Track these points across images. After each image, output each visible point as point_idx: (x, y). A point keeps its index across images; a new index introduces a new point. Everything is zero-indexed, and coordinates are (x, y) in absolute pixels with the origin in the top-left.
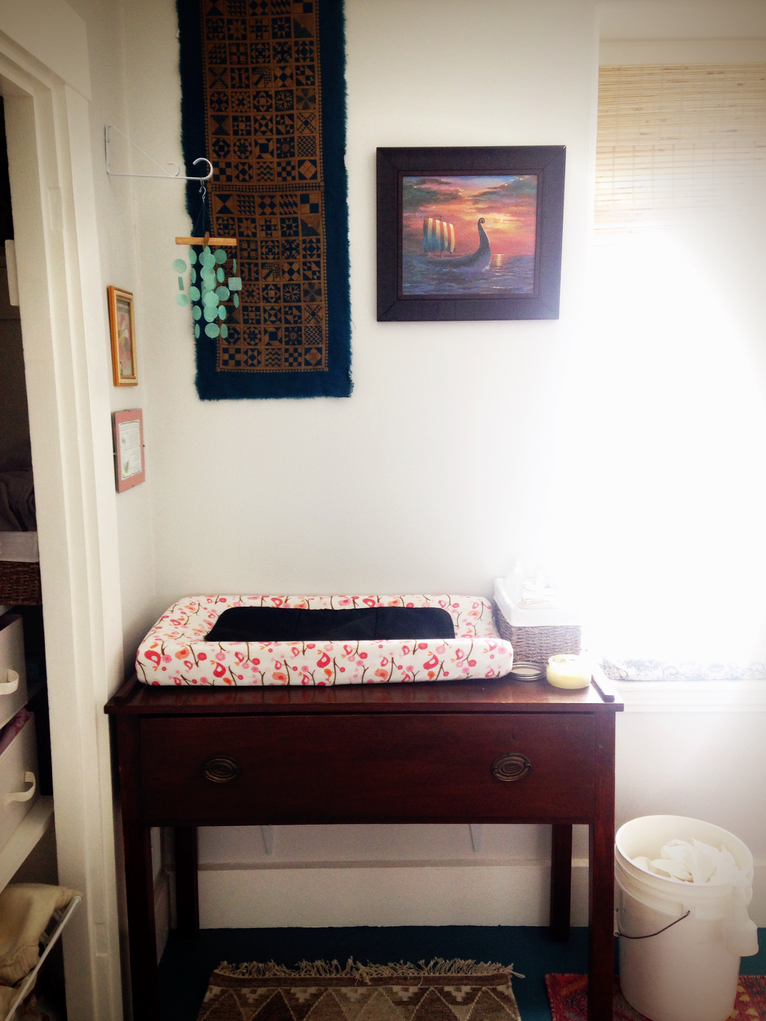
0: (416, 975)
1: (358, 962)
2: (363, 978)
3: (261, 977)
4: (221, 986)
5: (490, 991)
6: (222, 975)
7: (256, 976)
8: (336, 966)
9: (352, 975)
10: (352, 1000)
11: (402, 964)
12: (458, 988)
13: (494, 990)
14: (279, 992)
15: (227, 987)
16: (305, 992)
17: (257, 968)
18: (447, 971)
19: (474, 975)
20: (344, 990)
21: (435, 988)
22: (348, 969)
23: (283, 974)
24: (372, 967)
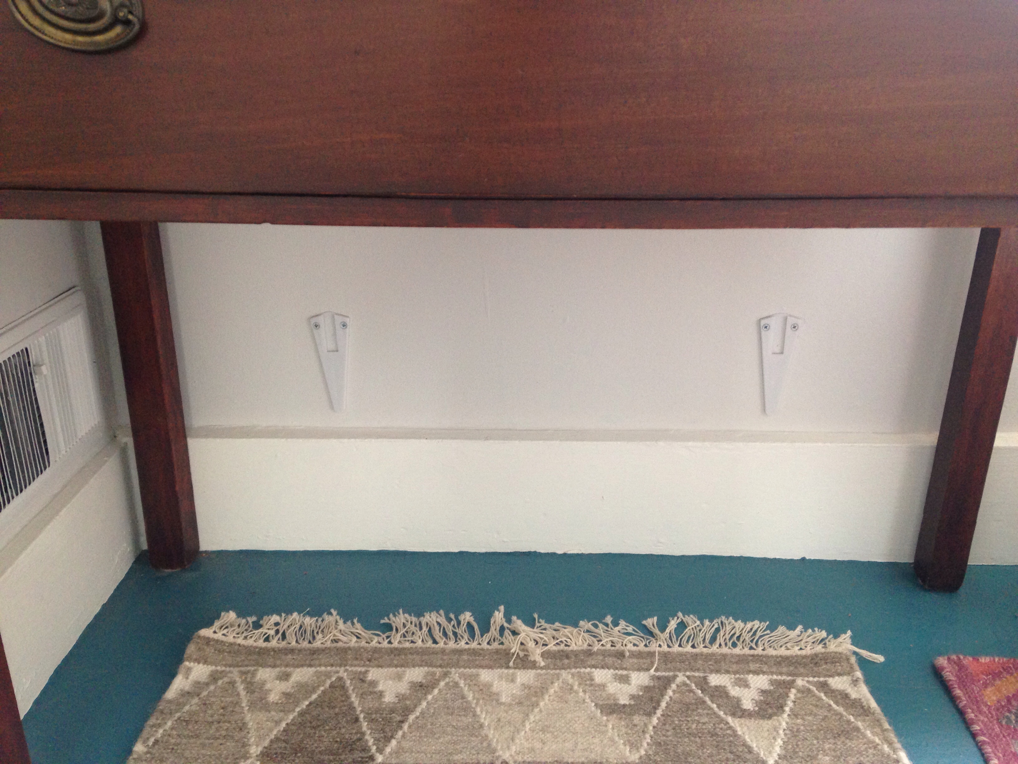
0: (641, 647)
1: (514, 618)
2: (527, 651)
3: (305, 644)
4: (211, 664)
5: (814, 689)
6: (217, 641)
7: (294, 643)
8: (469, 625)
9: (502, 643)
10: (503, 699)
11: (610, 625)
12: (740, 679)
13: (824, 686)
14: (340, 679)
15: (225, 666)
16: (399, 677)
17: (301, 627)
18: (707, 641)
19: (771, 652)
20: (485, 675)
21: (688, 677)
22: (494, 631)
23: (354, 639)
24: (545, 629)
